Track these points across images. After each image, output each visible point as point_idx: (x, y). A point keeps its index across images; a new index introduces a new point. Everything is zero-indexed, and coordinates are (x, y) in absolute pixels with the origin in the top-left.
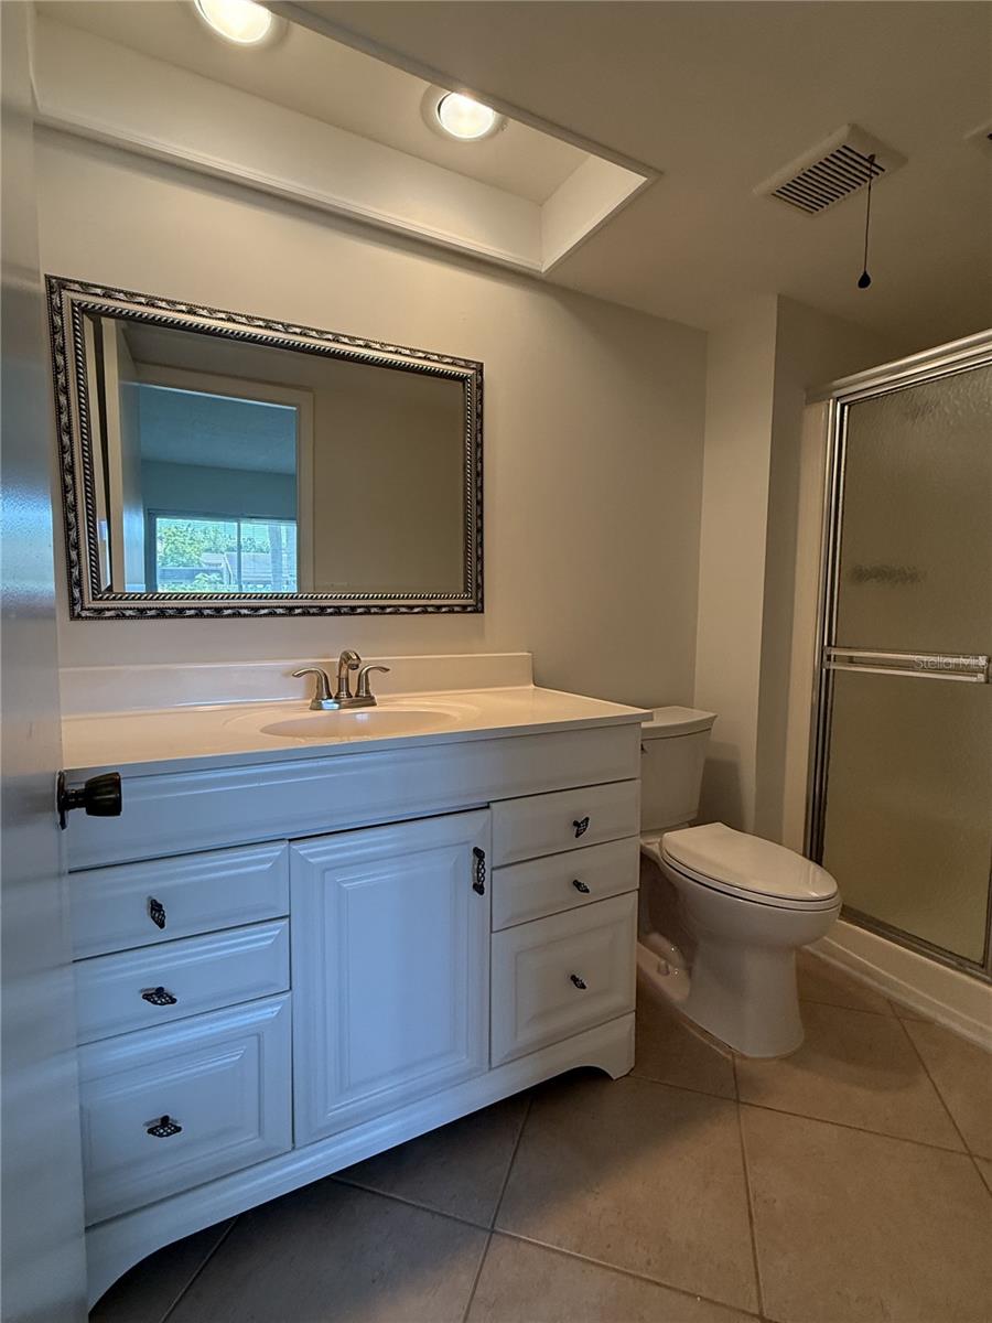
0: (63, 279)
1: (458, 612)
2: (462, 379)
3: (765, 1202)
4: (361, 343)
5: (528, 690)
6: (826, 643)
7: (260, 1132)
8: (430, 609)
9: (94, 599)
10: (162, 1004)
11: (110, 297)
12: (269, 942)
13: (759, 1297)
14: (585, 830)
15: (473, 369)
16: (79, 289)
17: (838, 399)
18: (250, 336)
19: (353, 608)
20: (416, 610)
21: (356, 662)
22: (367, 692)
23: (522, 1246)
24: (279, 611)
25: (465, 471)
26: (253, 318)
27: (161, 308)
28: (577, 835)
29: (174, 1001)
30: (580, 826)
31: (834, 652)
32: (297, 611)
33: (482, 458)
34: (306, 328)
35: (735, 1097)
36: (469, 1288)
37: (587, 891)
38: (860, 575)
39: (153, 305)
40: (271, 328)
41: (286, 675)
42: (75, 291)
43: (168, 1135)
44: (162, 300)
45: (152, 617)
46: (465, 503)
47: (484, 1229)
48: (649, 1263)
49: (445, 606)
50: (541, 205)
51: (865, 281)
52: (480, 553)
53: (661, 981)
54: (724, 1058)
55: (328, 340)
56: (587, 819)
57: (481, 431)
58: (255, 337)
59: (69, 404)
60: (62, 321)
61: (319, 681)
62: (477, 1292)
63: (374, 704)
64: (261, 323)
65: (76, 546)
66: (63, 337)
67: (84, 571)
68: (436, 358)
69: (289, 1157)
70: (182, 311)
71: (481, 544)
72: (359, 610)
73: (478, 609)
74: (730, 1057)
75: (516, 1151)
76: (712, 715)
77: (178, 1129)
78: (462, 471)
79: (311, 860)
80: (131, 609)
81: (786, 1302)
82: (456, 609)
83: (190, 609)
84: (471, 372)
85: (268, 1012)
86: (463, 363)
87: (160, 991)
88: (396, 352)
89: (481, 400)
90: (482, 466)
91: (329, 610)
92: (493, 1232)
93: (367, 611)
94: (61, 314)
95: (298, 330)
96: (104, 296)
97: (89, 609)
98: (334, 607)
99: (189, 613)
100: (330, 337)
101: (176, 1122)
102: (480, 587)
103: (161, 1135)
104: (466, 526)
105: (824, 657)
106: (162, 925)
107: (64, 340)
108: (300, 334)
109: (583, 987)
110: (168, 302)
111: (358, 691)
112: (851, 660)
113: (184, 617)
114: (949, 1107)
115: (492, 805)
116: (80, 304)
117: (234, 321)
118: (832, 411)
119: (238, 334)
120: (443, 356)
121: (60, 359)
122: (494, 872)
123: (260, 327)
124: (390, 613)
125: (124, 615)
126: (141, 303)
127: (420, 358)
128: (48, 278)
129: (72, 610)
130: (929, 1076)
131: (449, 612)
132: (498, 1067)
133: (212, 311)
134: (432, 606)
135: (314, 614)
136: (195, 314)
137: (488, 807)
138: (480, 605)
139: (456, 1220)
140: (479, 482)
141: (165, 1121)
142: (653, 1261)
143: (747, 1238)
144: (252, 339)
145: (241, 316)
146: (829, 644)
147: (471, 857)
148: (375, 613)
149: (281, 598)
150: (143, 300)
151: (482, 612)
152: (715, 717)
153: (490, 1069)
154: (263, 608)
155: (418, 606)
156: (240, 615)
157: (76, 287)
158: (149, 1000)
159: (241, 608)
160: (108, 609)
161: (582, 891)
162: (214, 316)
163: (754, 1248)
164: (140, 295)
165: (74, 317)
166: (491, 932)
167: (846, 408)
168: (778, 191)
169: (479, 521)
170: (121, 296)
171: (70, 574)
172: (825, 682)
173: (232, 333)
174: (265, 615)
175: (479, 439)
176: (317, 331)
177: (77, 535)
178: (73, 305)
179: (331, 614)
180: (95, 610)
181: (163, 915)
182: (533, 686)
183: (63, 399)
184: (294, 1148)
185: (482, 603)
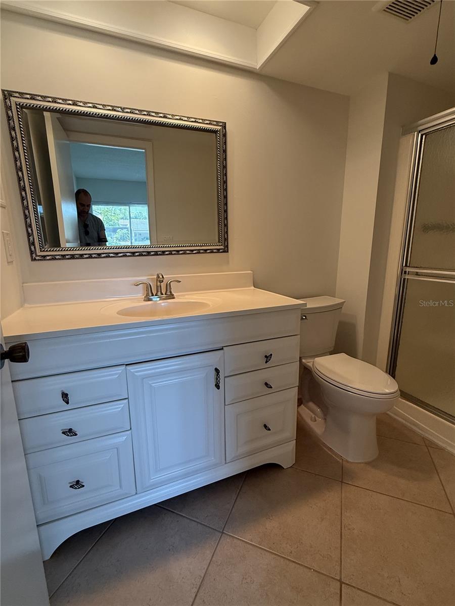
0: (10, 91)
1: (215, 252)
2: (215, 132)
3: (349, 529)
4: (162, 115)
5: (251, 289)
6: (404, 265)
7: (121, 486)
8: (201, 251)
9: (41, 251)
10: (71, 436)
11: (34, 99)
12: (119, 409)
13: (341, 571)
14: (270, 360)
15: (221, 126)
16: (19, 96)
17: (420, 132)
18: (104, 115)
19: (164, 252)
20: (195, 252)
21: (162, 279)
22: (171, 292)
23: (235, 541)
24: (128, 254)
25: (217, 180)
26: (105, 105)
27: (59, 103)
28: (266, 362)
29: (76, 435)
30: (268, 358)
31: (408, 270)
32: (137, 254)
33: (226, 174)
34: (132, 109)
35: (341, 480)
36: (210, 556)
37: (271, 387)
38: (426, 228)
39: (55, 102)
40: (115, 110)
41: (132, 285)
42: (17, 97)
43: (79, 488)
44: (60, 99)
45: (68, 259)
46: (218, 198)
47: (220, 532)
48: (291, 553)
49: (209, 250)
50: (256, 30)
51: (434, 60)
52: (226, 222)
53: (312, 424)
54: (338, 461)
55: (144, 115)
56: (271, 355)
57: (226, 159)
58: (107, 116)
59: (20, 156)
60: (12, 113)
61: (147, 288)
62: (214, 559)
63: (174, 298)
64: (110, 108)
65: (30, 226)
66: (14, 122)
67: (35, 237)
68: (201, 121)
69: (134, 497)
70: (70, 104)
71: (226, 218)
72: (167, 253)
73: (226, 250)
74: (341, 461)
75: (236, 499)
76: (344, 301)
77: (83, 486)
78: (216, 180)
79: (136, 374)
80: (58, 255)
81: (353, 575)
82: (215, 251)
83: (86, 254)
84: (220, 128)
85: (121, 439)
86: (215, 123)
87: (70, 431)
88: (180, 119)
89: (225, 143)
90: (226, 177)
91: (152, 253)
92: (223, 533)
93: (171, 253)
94: (11, 110)
95: (129, 111)
96: (31, 99)
97: (39, 256)
98: (154, 252)
99: (85, 256)
100: (145, 113)
101: (83, 483)
102: (226, 240)
103: (76, 488)
104: (218, 209)
105: (403, 272)
106: (67, 403)
107: (14, 123)
108: (130, 112)
109: (269, 430)
110: (63, 100)
111: (166, 292)
112: (417, 274)
113: (84, 258)
114: (446, 491)
115: (224, 348)
116: (19, 104)
117: (96, 108)
118: (416, 138)
119: (99, 114)
120: (205, 120)
121: (13, 133)
122: (226, 379)
123: (109, 110)
124: (181, 254)
125: (56, 258)
126: (49, 101)
127: (192, 121)
128: (3, 91)
129: (32, 257)
130: (438, 475)
131: (211, 252)
132: (229, 463)
133: (85, 103)
134: (202, 250)
135: (145, 255)
136: (76, 105)
137: (222, 349)
138: (226, 249)
139: (207, 526)
140: (225, 186)
141: (78, 482)
142: (293, 552)
143: (338, 545)
144: (106, 117)
145: (100, 105)
146: (406, 265)
147: (214, 372)
148: (175, 254)
149: (129, 248)
150: (50, 100)
151: (228, 252)
152: (345, 302)
153: (226, 463)
154: (120, 253)
155: (195, 250)
156: (109, 257)
157: (17, 95)
158: (65, 434)
159: (110, 253)
160: (48, 256)
161: (269, 388)
162: (86, 105)
163: (341, 550)
164: (49, 97)
165: (18, 111)
166: (225, 405)
167: (424, 136)
168: (387, 8)
169: (225, 207)
170: (39, 98)
171: (29, 240)
172: (403, 284)
173: (96, 114)
174: (121, 256)
175: (225, 164)
176: (139, 110)
177: (30, 221)
178: (16, 104)
179: (153, 255)
180: (42, 256)
181: (68, 399)
182: (253, 288)
183: (17, 154)
184: (136, 493)
185: (228, 247)
